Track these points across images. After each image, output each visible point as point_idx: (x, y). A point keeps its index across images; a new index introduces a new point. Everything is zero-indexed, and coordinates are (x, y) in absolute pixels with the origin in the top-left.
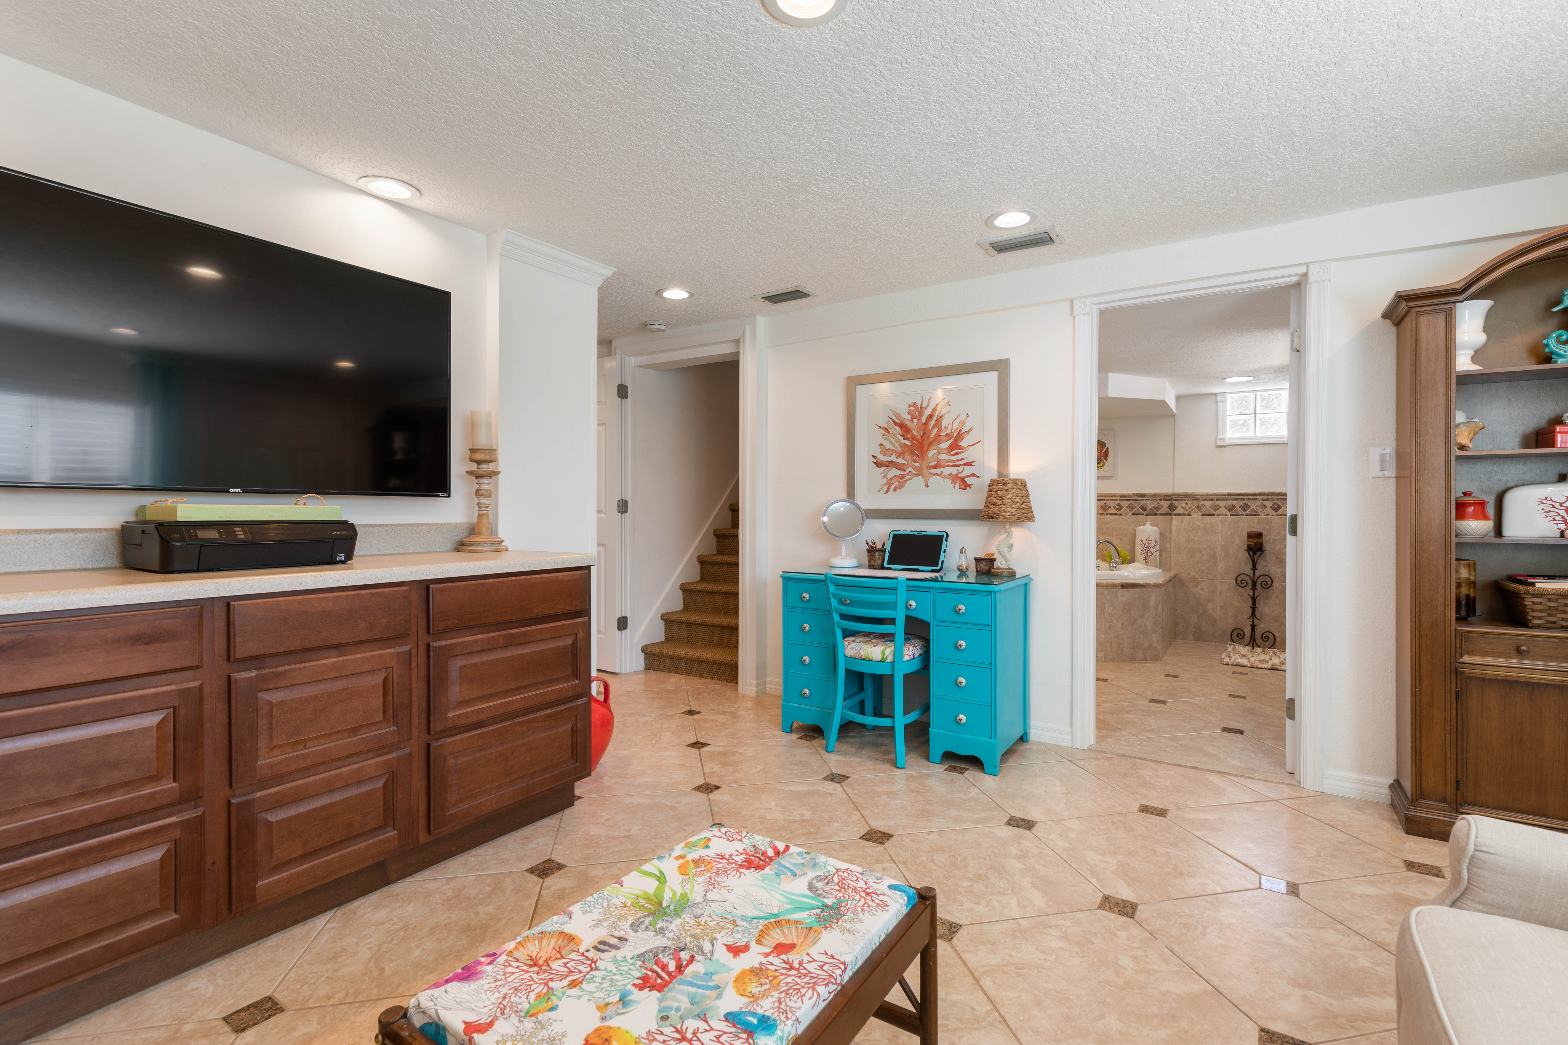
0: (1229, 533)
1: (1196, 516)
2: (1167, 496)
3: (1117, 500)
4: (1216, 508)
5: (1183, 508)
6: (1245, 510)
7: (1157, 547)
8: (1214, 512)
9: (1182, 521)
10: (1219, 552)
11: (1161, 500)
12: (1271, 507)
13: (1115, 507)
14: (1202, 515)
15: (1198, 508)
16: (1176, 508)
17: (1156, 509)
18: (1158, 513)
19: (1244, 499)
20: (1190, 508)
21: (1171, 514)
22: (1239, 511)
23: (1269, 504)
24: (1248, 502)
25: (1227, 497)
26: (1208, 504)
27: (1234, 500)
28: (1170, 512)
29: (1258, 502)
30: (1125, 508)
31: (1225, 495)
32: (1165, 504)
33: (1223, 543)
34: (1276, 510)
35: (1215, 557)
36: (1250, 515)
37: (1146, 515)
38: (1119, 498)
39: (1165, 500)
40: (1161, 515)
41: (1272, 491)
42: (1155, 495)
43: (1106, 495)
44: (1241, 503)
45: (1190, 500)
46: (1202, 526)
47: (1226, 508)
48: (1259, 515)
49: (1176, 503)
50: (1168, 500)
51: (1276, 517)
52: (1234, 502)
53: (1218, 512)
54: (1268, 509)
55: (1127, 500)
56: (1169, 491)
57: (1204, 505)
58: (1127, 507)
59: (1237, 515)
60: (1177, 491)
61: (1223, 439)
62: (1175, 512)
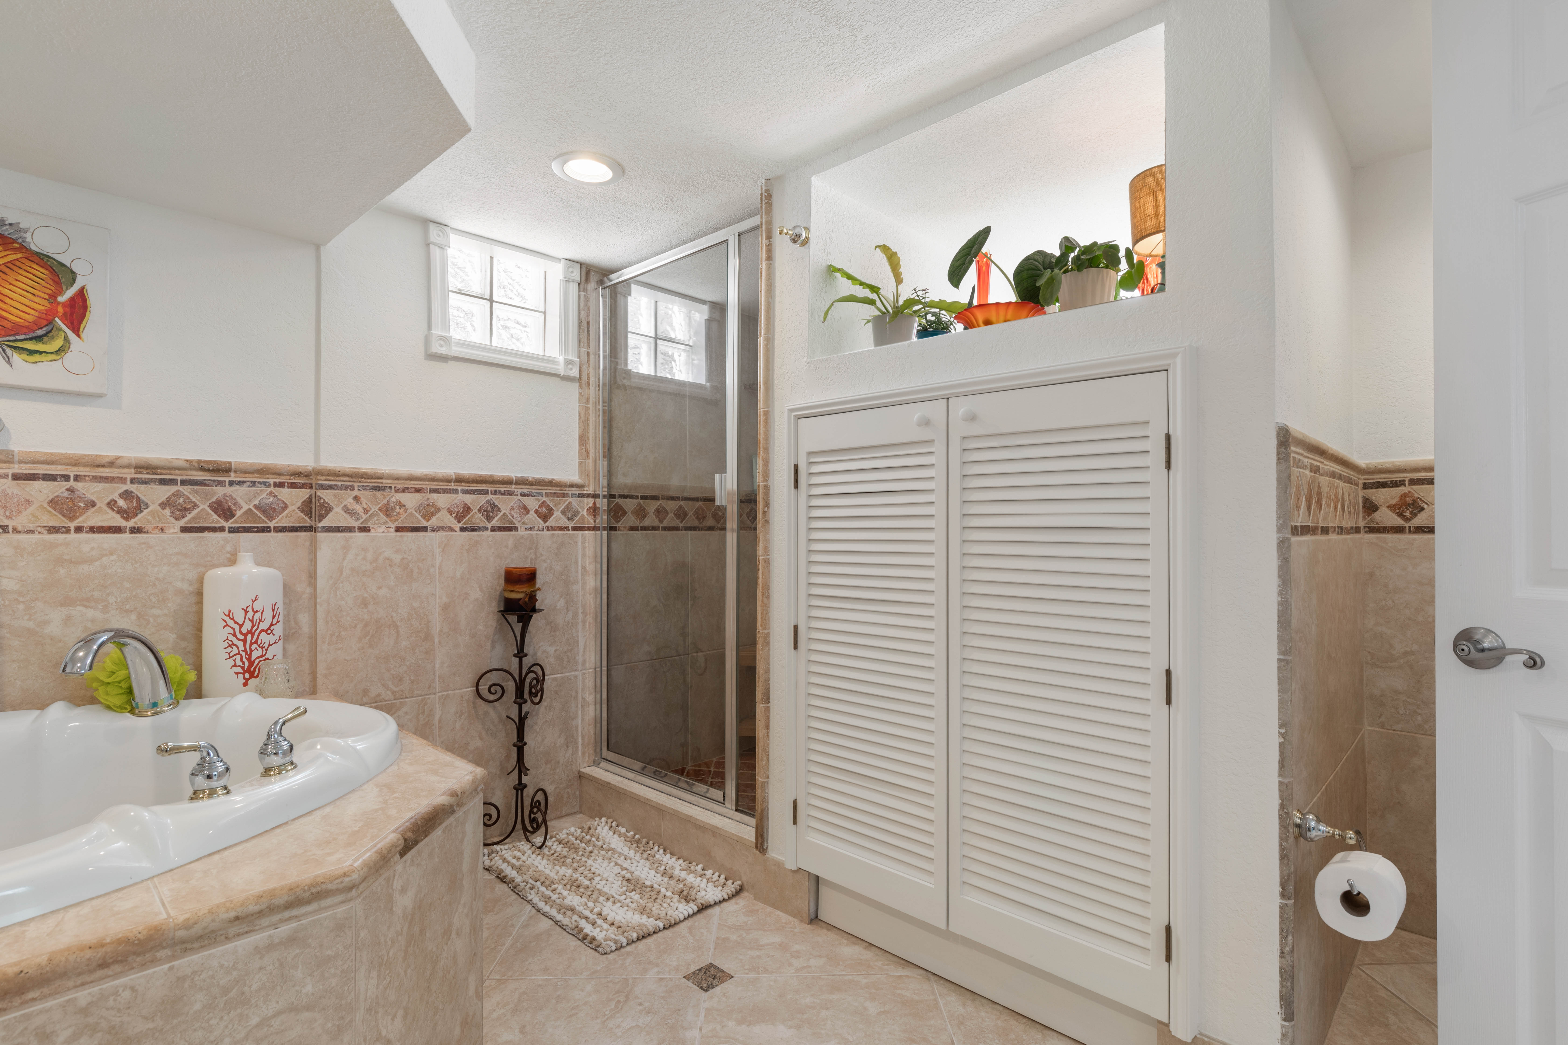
0: (458, 575)
1: (382, 532)
2: (298, 474)
3: (122, 480)
4: (429, 511)
5: (347, 511)
6: (489, 518)
7: (278, 630)
8: (424, 523)
9: (346, 548)
10: (437, 623)
11: (281, 485)
12: (536, 512)
13: (111, 504)
14: (398, 529)
15: (387, 511)
16: (328, 510)
17: (264, 512)
18: (272, 524)
19: (486, 493)
20: (366, 511)
21: (310, 529)
22: (478, 519)
23: (532, 503)
24: (496, 499)
25: (453, 486)
26: (411, 500)
27: (469, 492)
28: (308, 522)
29: (514, 500)
30: (154, 507)
31: (448, 480)
32: (294, 498)
33: (445, 599)
34: (545, 517)
35: (428, 637)
36: (501, 529)
37: (232, 530)
38: (130, 474)
39: (293, 486)
40: (282, 530)
41: (539, 475)
42: (264, 471)
43: (76, 462)
44: (483, 499)
45: (365, 488)
46: (397, 558)
47: (451, 513)
48: (516, 529)
49: (326, 496)
50: (302, 486)
51: (545, 532)
52: (468, 499)
53: (434, 522)
54: (532, 515)
55: (163, 482)
56: (305, 461)
57: (401, 505)
58: (163, 505)
59: (473, 529)
60: (328, 462)
61: (446, 340)
62: (325, 523)
